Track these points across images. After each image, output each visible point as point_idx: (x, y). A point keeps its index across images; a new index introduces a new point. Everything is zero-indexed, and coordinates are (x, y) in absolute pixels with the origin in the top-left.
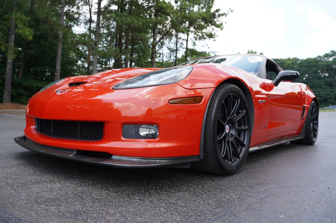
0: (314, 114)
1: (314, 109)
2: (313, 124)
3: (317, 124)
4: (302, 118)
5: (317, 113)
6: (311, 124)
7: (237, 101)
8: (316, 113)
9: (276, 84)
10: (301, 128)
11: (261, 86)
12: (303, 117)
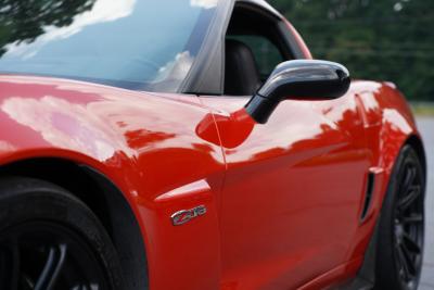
0: (410, 192)
1: (409, 172)
2: (407, 228)
3: (420, 225)
4: (366, 216)
5: (418, 187)
6: (399, 230)
7: (52, 252)
8: (414, 187)
9: (262, 114)
10: (360, 250)
11: (200, 132)
12: (369, 213)
